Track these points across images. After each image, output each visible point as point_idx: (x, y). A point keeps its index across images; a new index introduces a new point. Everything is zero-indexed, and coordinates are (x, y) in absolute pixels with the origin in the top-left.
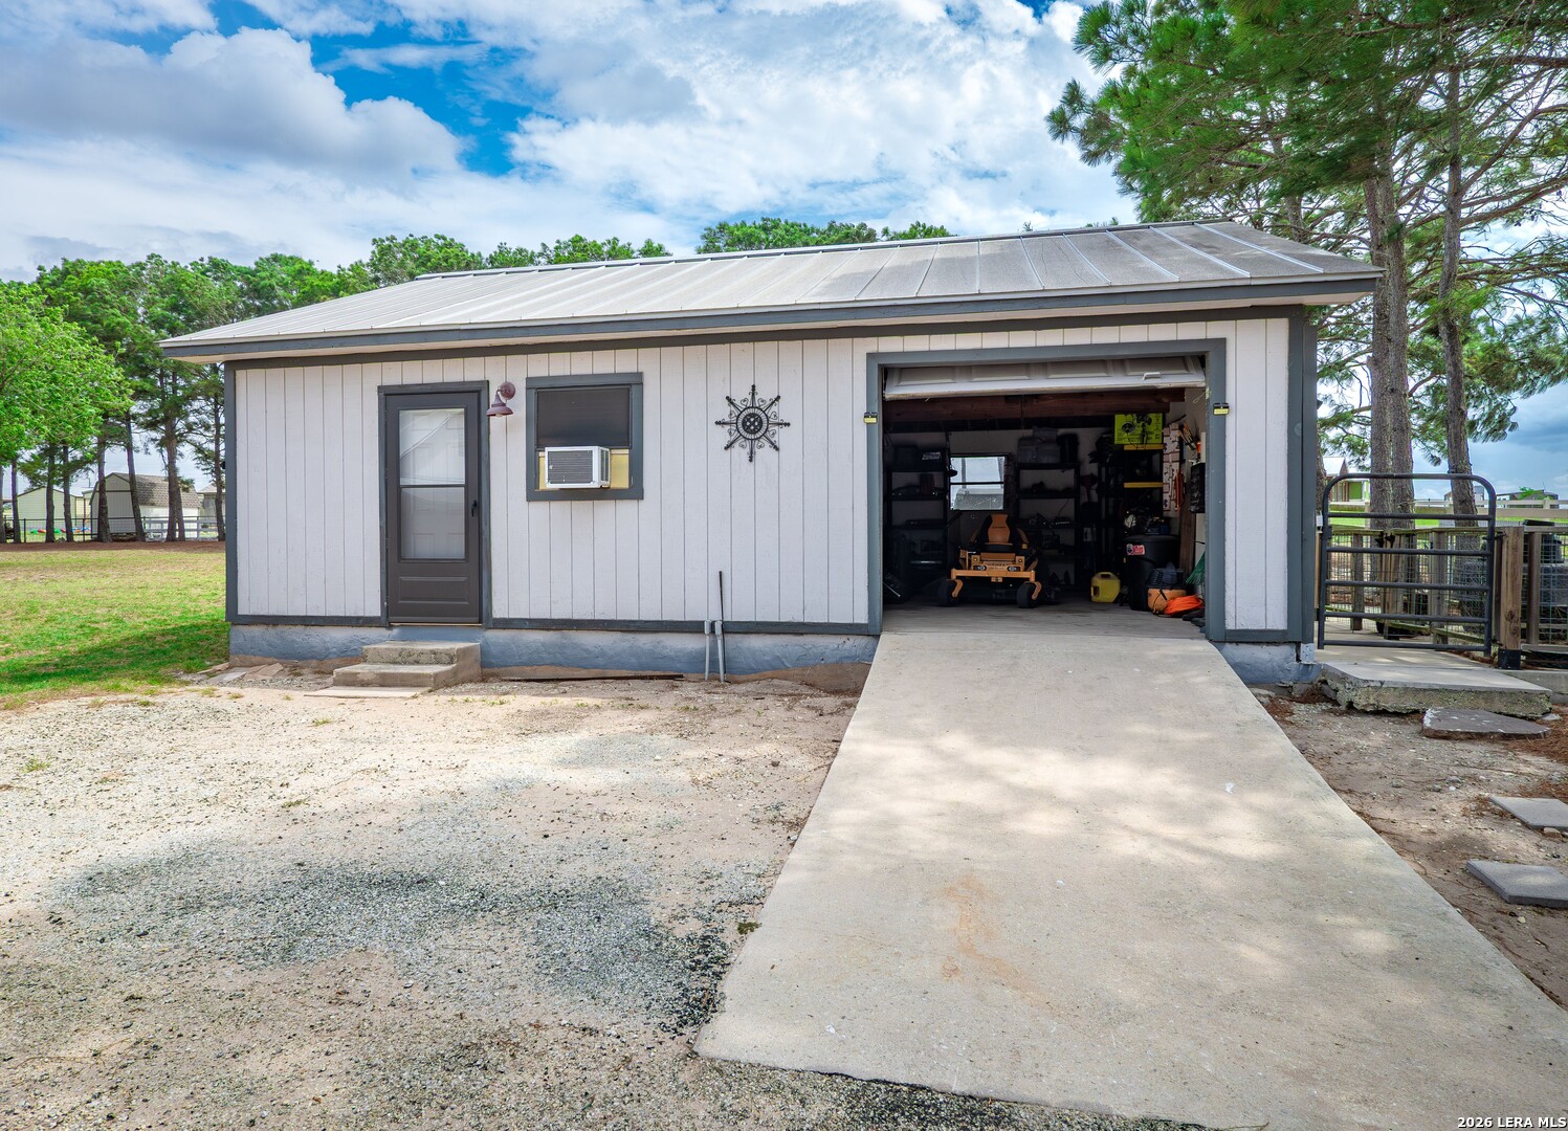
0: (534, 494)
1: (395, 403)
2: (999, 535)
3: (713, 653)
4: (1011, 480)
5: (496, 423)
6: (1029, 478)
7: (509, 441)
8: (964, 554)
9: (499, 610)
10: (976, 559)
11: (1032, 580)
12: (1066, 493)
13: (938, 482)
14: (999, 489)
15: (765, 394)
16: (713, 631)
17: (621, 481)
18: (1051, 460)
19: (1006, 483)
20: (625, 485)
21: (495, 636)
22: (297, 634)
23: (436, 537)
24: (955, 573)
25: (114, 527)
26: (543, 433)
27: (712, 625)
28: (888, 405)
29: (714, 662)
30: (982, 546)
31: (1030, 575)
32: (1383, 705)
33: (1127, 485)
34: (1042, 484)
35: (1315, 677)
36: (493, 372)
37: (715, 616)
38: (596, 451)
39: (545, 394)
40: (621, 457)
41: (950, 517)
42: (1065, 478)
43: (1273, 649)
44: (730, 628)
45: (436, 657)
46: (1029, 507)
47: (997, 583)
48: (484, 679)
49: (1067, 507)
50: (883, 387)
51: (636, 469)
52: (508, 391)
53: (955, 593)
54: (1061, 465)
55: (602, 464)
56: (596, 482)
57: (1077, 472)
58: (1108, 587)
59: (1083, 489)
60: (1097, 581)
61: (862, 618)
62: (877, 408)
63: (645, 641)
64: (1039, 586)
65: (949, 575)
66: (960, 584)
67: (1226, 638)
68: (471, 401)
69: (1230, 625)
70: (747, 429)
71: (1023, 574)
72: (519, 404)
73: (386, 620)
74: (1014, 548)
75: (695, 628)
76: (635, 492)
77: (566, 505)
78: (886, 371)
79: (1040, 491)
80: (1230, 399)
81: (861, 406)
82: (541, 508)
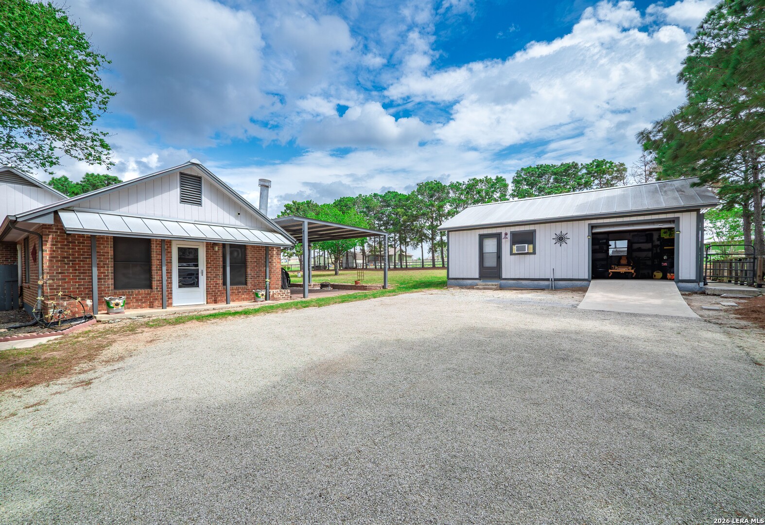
0: (512, 254)
1: (482, 238)
2: (624, 261)
3: (552, 284)
4: (629, 247)
5: (503, 241)
6: (636, 246)
7: (506, 245)
8: (613, 266)
9: (503, 277)
10: (616, 267)
11: (633, 272)
12: (648, 250)
13: (605, 248)
14: (626, 249)
15: (564, 233)
16: (552, 280)
17: (531, 251)
18: (642, 241)
19: (628, 248)
20: (532, 252)
21: (502, 281)
22: (461, 282)
23: (491, 262)
24: (610, 271)
25: (350, 265)
26: (514, 242)
27: (552, 279)
28: (593, 234)
29: (552, 287)
30: (619, 264)
31: (633, 271)
32: (715, 293)
33: (665, 248)
34: (640, 248)
35: (703, 290)
36: (503, 231)
37: (552, 277)
38: (526, 245)
39: (514, 234)
40: (531, 246)
41: (609, 257)
42: (649, 246)
43: (692, 284)
44: (555, 280)
45: (493, 285)
46: (635, 254)
47: (622, 273)
48: (501, 290)
49: (650, 254)
50: (592, 230)
51: (534, 248)
52: (506, 234)
53: (610, 276)
54: (647, 242)
55: (528, 248)
56: (526, 251)
57: (652, 244)
58: (659, 274)
59: (655, 249)
60: (655, 273)
61: (587, 277)
62: (590, 234)
63: (536, 282)
64: (635, 274)
65: (608, 271)
66: (611, 274)
67: (678, 281)
68: (498, 236)
69: (680, 278)
70: (560, 240)
71: (631, 271)
72: (509, 236)
73: (479, 279)
74: (628, 265)
75: (548, 280)
76: (534, 253)
77: (519, 256)
78: (592, 227)
79: (640, 250)
80: (681, 230)
81: (587, 234)
82: (513, 257)
